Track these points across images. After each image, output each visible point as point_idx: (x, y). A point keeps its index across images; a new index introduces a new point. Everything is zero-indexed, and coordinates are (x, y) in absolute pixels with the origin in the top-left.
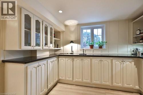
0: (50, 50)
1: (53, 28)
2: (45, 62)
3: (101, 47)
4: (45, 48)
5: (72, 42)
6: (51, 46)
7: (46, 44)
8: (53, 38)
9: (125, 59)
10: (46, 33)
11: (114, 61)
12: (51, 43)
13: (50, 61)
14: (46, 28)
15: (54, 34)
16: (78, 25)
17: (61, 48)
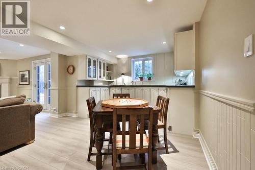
0: (104, 82)
1: (106, 63)
2: (99, 89)
3: (149, 79)
4: (99, 79)
5: (123, 74)
6: (105, 79)
7: (100, 77)
8: (106, 71)
9: (160, 88)
10: (100, 68)
11: (152, 90)
12: (104, 75)
13: (103, 89)
14: (100, 63)
15: (107, 67)
16: (129, 57)
17: (114, 80)
